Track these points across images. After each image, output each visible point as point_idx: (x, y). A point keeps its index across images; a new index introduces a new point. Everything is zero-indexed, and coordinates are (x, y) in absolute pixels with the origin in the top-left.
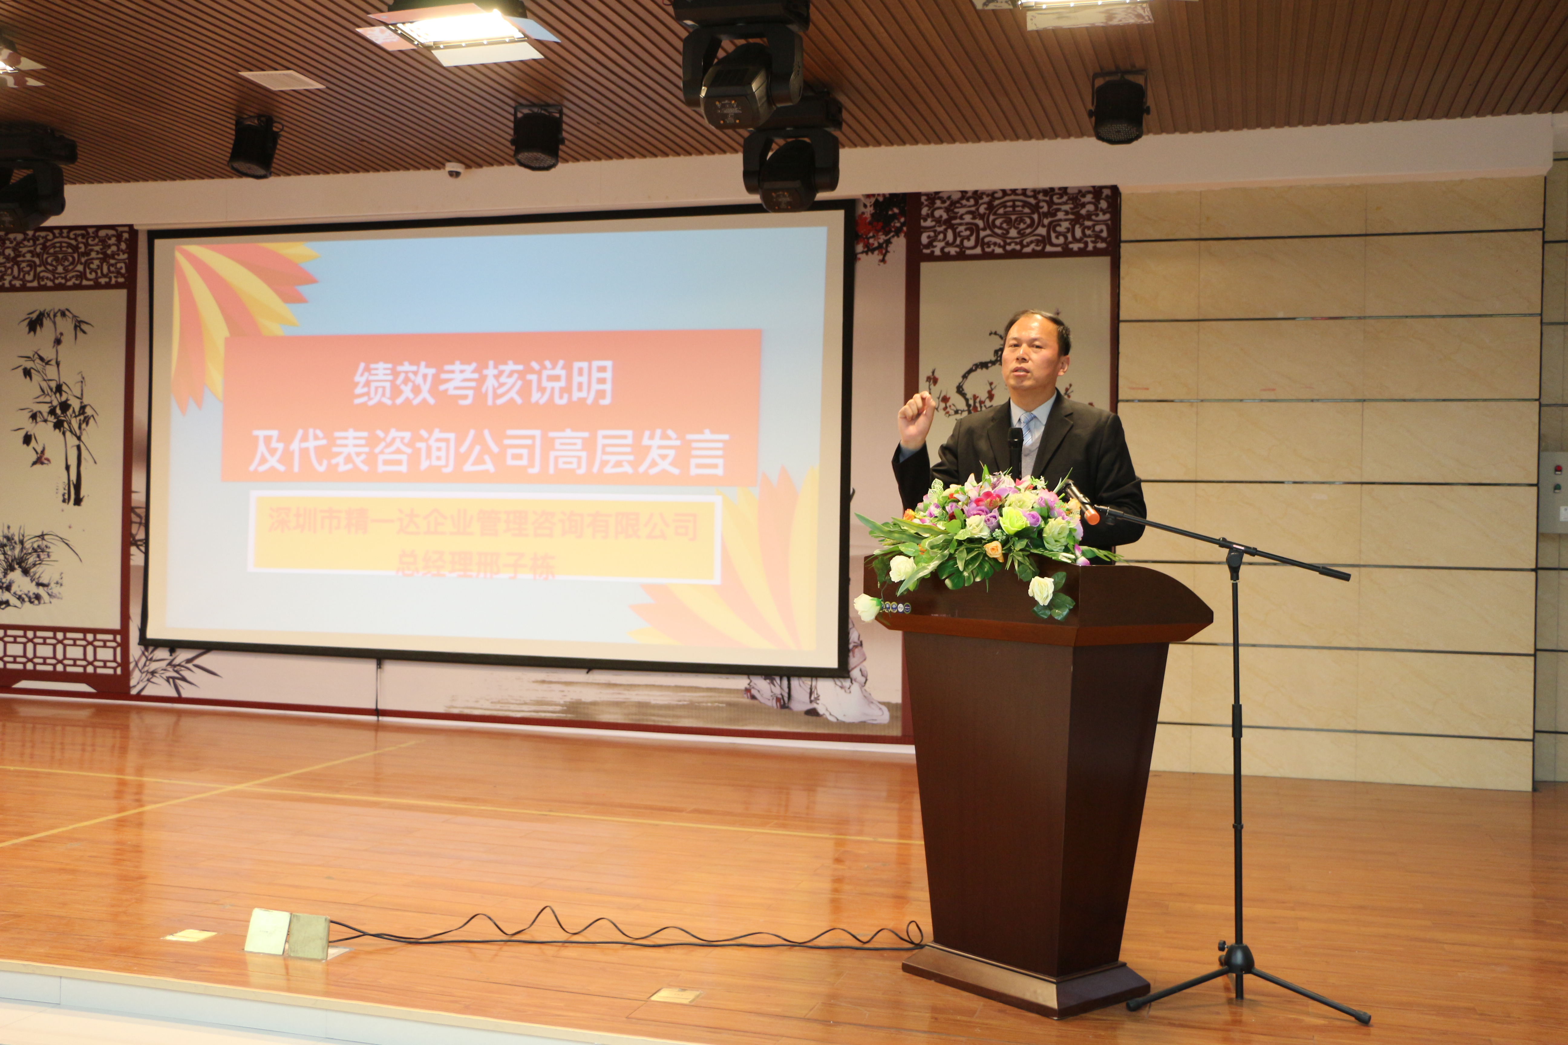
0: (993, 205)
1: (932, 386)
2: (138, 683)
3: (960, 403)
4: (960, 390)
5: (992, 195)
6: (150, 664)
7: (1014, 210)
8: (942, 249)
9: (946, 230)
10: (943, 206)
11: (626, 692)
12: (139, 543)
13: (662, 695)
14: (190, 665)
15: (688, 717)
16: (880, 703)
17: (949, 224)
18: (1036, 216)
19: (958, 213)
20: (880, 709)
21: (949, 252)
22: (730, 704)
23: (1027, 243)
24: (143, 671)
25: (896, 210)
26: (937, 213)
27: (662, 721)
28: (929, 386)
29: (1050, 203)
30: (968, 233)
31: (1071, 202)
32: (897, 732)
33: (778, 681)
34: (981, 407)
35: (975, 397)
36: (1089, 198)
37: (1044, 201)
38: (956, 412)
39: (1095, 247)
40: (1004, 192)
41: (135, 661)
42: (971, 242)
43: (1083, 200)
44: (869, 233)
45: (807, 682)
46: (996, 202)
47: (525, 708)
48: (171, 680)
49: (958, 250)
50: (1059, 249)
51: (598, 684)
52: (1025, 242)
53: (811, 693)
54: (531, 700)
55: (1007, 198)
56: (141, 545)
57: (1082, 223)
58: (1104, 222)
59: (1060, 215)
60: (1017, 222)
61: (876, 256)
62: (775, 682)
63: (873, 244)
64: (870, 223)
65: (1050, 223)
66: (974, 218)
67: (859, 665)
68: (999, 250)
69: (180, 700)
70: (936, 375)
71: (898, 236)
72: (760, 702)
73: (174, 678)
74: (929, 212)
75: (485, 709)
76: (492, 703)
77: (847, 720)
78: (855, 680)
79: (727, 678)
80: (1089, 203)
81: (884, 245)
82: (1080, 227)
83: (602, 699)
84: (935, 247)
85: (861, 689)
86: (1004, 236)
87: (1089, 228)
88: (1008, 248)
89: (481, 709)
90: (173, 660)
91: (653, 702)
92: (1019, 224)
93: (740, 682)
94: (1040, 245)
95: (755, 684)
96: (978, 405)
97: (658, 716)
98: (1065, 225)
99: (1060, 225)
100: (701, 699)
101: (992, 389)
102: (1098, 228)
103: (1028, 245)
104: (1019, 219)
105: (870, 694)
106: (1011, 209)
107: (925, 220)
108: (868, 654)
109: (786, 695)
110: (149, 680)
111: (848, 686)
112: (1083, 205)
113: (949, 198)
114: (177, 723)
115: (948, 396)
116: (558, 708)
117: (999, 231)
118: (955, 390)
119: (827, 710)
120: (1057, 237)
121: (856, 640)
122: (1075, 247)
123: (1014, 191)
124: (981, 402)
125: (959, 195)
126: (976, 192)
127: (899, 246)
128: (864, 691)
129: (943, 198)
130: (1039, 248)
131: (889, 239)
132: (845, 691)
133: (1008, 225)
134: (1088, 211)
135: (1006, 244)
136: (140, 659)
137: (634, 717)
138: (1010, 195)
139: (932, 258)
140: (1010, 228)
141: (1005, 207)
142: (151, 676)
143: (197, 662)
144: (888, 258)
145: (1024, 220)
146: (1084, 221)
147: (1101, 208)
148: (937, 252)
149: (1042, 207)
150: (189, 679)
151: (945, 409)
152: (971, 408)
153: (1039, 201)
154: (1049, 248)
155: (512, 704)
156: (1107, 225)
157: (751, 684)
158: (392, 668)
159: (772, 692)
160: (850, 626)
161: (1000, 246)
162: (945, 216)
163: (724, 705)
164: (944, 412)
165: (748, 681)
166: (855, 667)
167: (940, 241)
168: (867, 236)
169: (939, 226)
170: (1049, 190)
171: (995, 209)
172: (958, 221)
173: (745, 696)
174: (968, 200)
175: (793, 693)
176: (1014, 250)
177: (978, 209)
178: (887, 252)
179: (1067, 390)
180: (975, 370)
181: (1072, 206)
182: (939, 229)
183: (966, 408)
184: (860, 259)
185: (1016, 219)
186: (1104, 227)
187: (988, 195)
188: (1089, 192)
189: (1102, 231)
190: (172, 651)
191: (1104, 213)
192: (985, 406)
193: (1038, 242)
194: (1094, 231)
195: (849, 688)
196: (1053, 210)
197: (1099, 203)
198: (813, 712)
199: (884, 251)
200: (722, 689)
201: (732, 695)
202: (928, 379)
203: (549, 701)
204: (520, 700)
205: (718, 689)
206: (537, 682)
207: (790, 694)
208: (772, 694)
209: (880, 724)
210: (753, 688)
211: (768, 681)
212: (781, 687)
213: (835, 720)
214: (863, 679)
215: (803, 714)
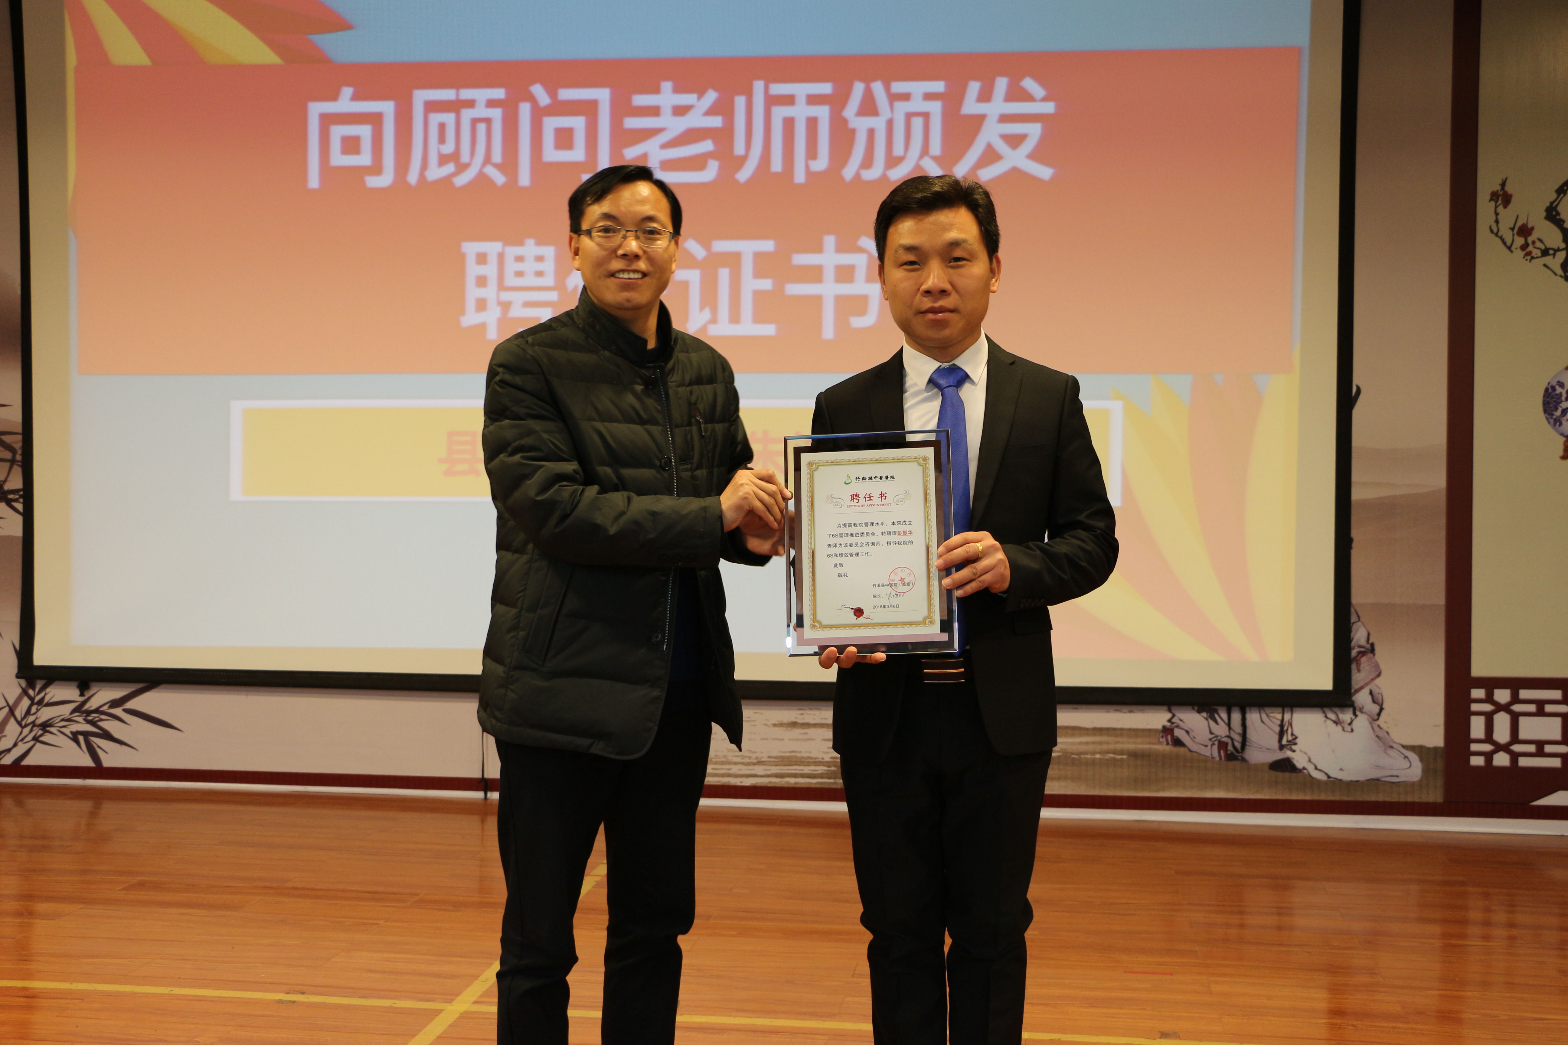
1: (1500, 209)
2: (15, 745)
3: (1554, 238)
6: (38, 710)
12: (11, 496)
14: (118, 711)
15: (1059, 778)
16: (1404, 747)
20: (1406, 757)
22: (1135, 755)
24: (23, 723)
28: (1496, 207)
32: (1435, 796)
33: (1224, 715)
38: (1545, 252)
41: (8, 705)
45: (1276, 715)
47: (759, 770)
48: (82, 739)
53: (1281, 734)
54: (769, 757)
56: (16, 500)
62: (1216, 716)
67: (1367, 684)
69: (99, 772)
70: (1509, 188)
72: (1191, 751)
73: (86, 734)
77: (1345, 777)
78: (1361, 710)
79: (1131, 712)
85: (1371, 724)
90: (83, 703)
93: (1156, 718)
95: (1181, 720)
100: (1083, 748)
105: (1388, 733)
108: (1383, 667)
109: (1238, 738)
110: (36, 739)
111: (1349, 721)
114: (93, 814)
115: (1530, 226)
116: (821, 769)
118: (1543, 215)
119: (1310, 761)
121: (1363, 642)
128: (1377, 729)
132: (1343, 730)
136: (18, 701)
142: (40, 732)
143: (133, 704)
150: (116, 735)
151: (1524, 247)
155: (736, 763)
157: (1173, 720)
159: (1211, 733)
160: (1353, 618)
163: (1125, 757)
164: (1523, 253)
165: (1169, 716)
166: (1361, 688)
173: (1164, 740)
175: (1250, 733)
183: (1563, 245)
190: (83, 687)
195: (1350, 724)
198: (1285, 766)
200: (1122, 729)
201: (1140, 740)
202: (1494, 196)
203: (803, 758)
204: (750, 758)
205: (1115, 729)
206: (781, 725)
207: (1244, 735)
208: (1213, 736)
209: (1405, 783)
210: (1178, 726)
211: (1205, 715)
212: (1229, 725)
213: (1325, 778)
214: (1375, 708)
215: (1267, 768)
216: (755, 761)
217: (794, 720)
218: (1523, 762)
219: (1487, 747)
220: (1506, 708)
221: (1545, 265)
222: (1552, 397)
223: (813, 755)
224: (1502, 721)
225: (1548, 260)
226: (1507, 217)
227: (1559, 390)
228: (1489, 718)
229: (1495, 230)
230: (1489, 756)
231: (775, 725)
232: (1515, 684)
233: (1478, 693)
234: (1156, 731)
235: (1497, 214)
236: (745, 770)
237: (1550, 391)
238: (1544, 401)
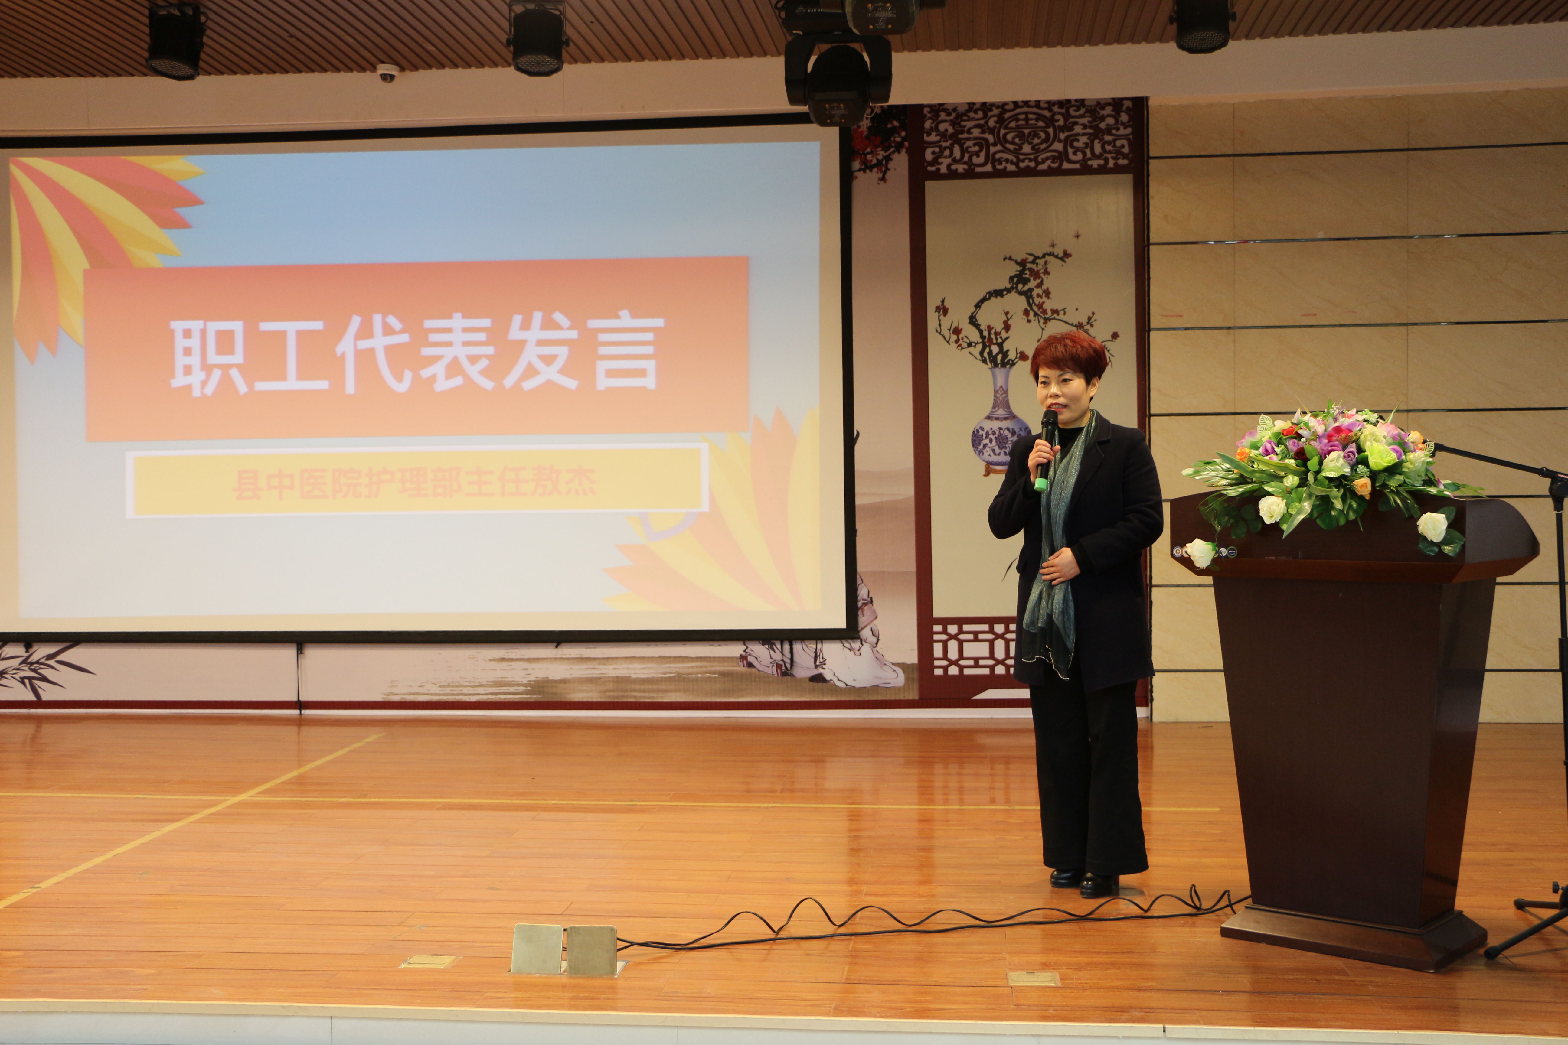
0: (1004, 117)
1: (942, 317)
3: (975, 336)
4: (973, 321)
5: (1003, 106)
7: (1027, 123)
8: (949, 167)
9: (952, 145)
10: (948, 118)
11: (602, 667)
13: (644, 668)
14: (52, 662)
15: (675, 691)
16: (893, 664)
17: (955, 138)
18: (1051, 131)
19: (965, 126)
20: (894, 671)
21: (957, 170)
22: (723, 674)
23: (1042, 159)
25: (896, 124)
26: (942, 127)
27: (645, 697)
28: (939, 316)
29: (1067, 116)
30: (977, 148)
31: (1089, 115)
32: (914, 695)
33: (779, 646)
34: (997, 339)
35: (990, 328)
36: (1108, 110)
37: (1059, 113)
38: (969, 345)
39: (1116, 164)
40: (1016, 103)
42: (981, 159)
43: (1102, 112)
44: (866, 149)
45: (812, 645)
46: (1007, 115)
47: (481, 690)
48: (27, 681)
49: (966, 167)
50: (1077, 166)
51: (569, 659)
52: (1040, 159)
53: (816, 658)
54: (488, 682)
55: (1018, 110)
57: (1101, 137)
58: (1125, 137)
59: (1078, 129)
60: (1031, 137)
61: (875, 175)
62: (774, 647)
63: (872, 161)
64: (867, 138)
65: (1067, 138)
66: (983, 132)
67: (869, 624)
68: (1011, 168)
69: (40, 703)
70: (946, 304)
71: (899, 153)
72: (759, 671)
73: (30, 679)
74: (933, 125)
75: (432, 694)
76: (440, 686)
77: (857, 685)
78: (865, 641)
79: (720, 646)
80: (1109, 116)
81: (884, 162)
82: (1099, 143)
83: (573, 676)
84: (941, 163)
85: (872, 650)
86: (1017, 152)
87: (1109, 143)
88: (1022, 165)
89: (427, 694)
90: (28, 657)
91: (634, 676)
92: (1033, 139)
93: (735, 650)
94: (1057, 162)
95: (752, 651)
96: (993, 336)
97: (640, 691)
98: (1083, 140)
99: (1078, 140)
100: (690, 670)
101: (1008, 319)
102: (1118, 143)
103: (1043, 162)
104: (1032, 134)
105: (882, 655)
106: (1023, 122)
107: (929, 134)
108: (878, 612)
109: (788, 661)
111: (858, 648)
112: (1103, 118)
113: (955, 110)
114: (36, 733)
115: (960, 328)
116: (521, 689)
117: (1011, 147)
118: (968, 321)
119: (834, 675)
120: (1075, 153)
121: (865, 597)
122: (1095, 163)
123: (1026, 103)
124: (997, 334)
125: (967, 107)
126: (984, 104)
127: (900, 162)
128: (875, 652)
129: (948, 110)
130: (1055, 165)
131: (890, 155)
132: (855, 654)
133: (1020, 140)
134: (1107, 125)
135: (1019, 160)
137: (611, 694)
138: (1022, 107)
139: (937, 176)
140: (1024, 143)
141: (1018, 120)
143: (61, 657)
144: (888, 175)
145: (1039, 134)
146: (1104, 135)
147: (1122, 121)
148: (943, 169)
149: (1058, 121)
150: (51, 679)
151: (957, 341)
152: (986, 340)
153: (1054, 114)
154: (1066, 165)
155: (465, 686)
156: (1128, 140)
157: (747, 651)
158: (313, 653)
159: (771, 658)
160: (859, 581)
161: (1012, 163)
162: (951, 130)
163: (717, 675)
164: (956, 345)
165: (744, 647)
166: (865, 627)
167: (946, 157)
168: (864, 151)
169: (944, 141)
170: (1064, 102)
171: (1006, 123)
172: (965, 135)
173: (741, 664)
174: (976, 112)
175: (796, 658)
176: (1028, 167)
177: (987, 122)
178: (887, 169)
179: (1090, 318)
180: (989, 298)
181: (1090, 119)
182: (944, 144)
183: (980, 340)
184: (856, 177)
185: (1030, 133)
186: (1125, 142)
187: (998, 107)
188: (1108, 104)
189: (1123, 146)
190: (28, 646)
191: (1125, 128)
192: (1001, 338)
193: (1054, 159)
194: (1114, 146)
195: (859, 650)
196: (1069, 123)
197: (1120, 116)
198: (818, 679)
199: (884, 169)
200: (714, 657)
201: (726, 664)
202: (938, 309)
203: (509, 681)
204: (475, 682)
205: (710, 657)
206: (494, 660)
207: (792, 659)
208: (772, 660)
209: (894, 688)
210: (750, 655)
211: (767, 646)
212: (782, 652)
213: (844, 686)
214: (875, 640)
215: (807, 680)
216: (478, 684)
217: (503, 657)
218: (967, 672)
219: (945, 663)
220: (955, 637)
221: (970, 353)
222: (977, 437)
223: (515, 679)
224: (953, 645)
225: (971, 349)
226: (946, 322)
227: (981, 432)
228: (945, 643)
229: (939, 331)
230: (945, 669)
231: (490, 660)
232: (960, 622)
233: (938, 628)
234: (736, 658)
235: (940, 320)
236: (472, 691)
237: (976, 433)
238: (972, 439)
